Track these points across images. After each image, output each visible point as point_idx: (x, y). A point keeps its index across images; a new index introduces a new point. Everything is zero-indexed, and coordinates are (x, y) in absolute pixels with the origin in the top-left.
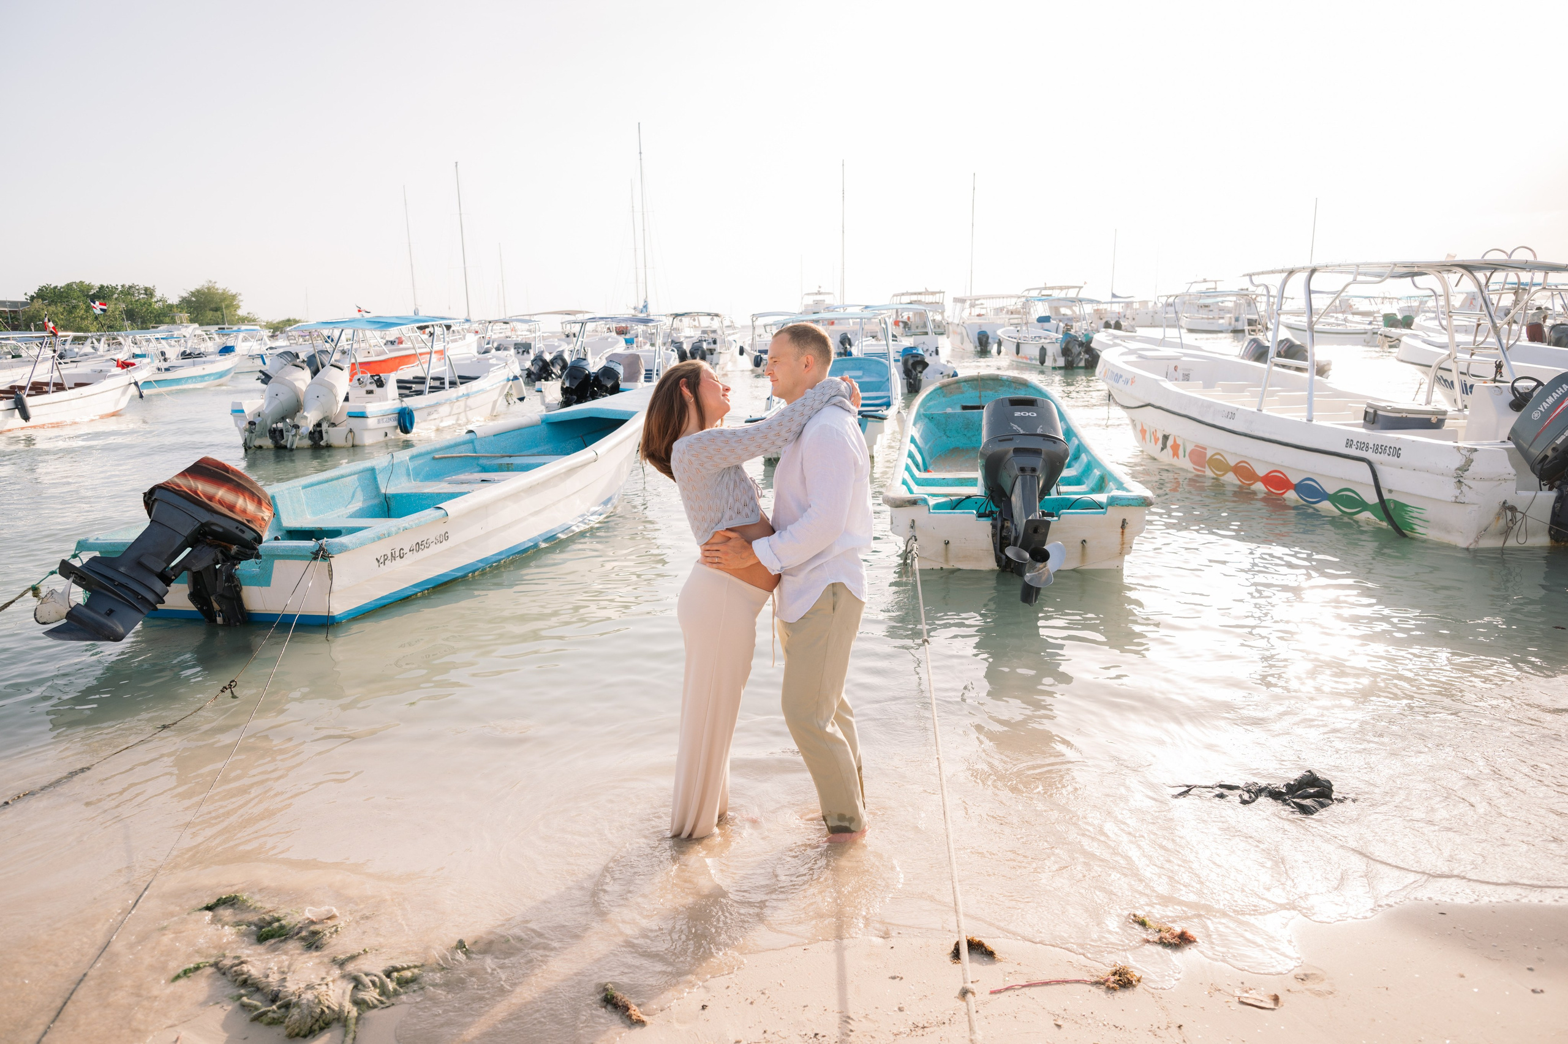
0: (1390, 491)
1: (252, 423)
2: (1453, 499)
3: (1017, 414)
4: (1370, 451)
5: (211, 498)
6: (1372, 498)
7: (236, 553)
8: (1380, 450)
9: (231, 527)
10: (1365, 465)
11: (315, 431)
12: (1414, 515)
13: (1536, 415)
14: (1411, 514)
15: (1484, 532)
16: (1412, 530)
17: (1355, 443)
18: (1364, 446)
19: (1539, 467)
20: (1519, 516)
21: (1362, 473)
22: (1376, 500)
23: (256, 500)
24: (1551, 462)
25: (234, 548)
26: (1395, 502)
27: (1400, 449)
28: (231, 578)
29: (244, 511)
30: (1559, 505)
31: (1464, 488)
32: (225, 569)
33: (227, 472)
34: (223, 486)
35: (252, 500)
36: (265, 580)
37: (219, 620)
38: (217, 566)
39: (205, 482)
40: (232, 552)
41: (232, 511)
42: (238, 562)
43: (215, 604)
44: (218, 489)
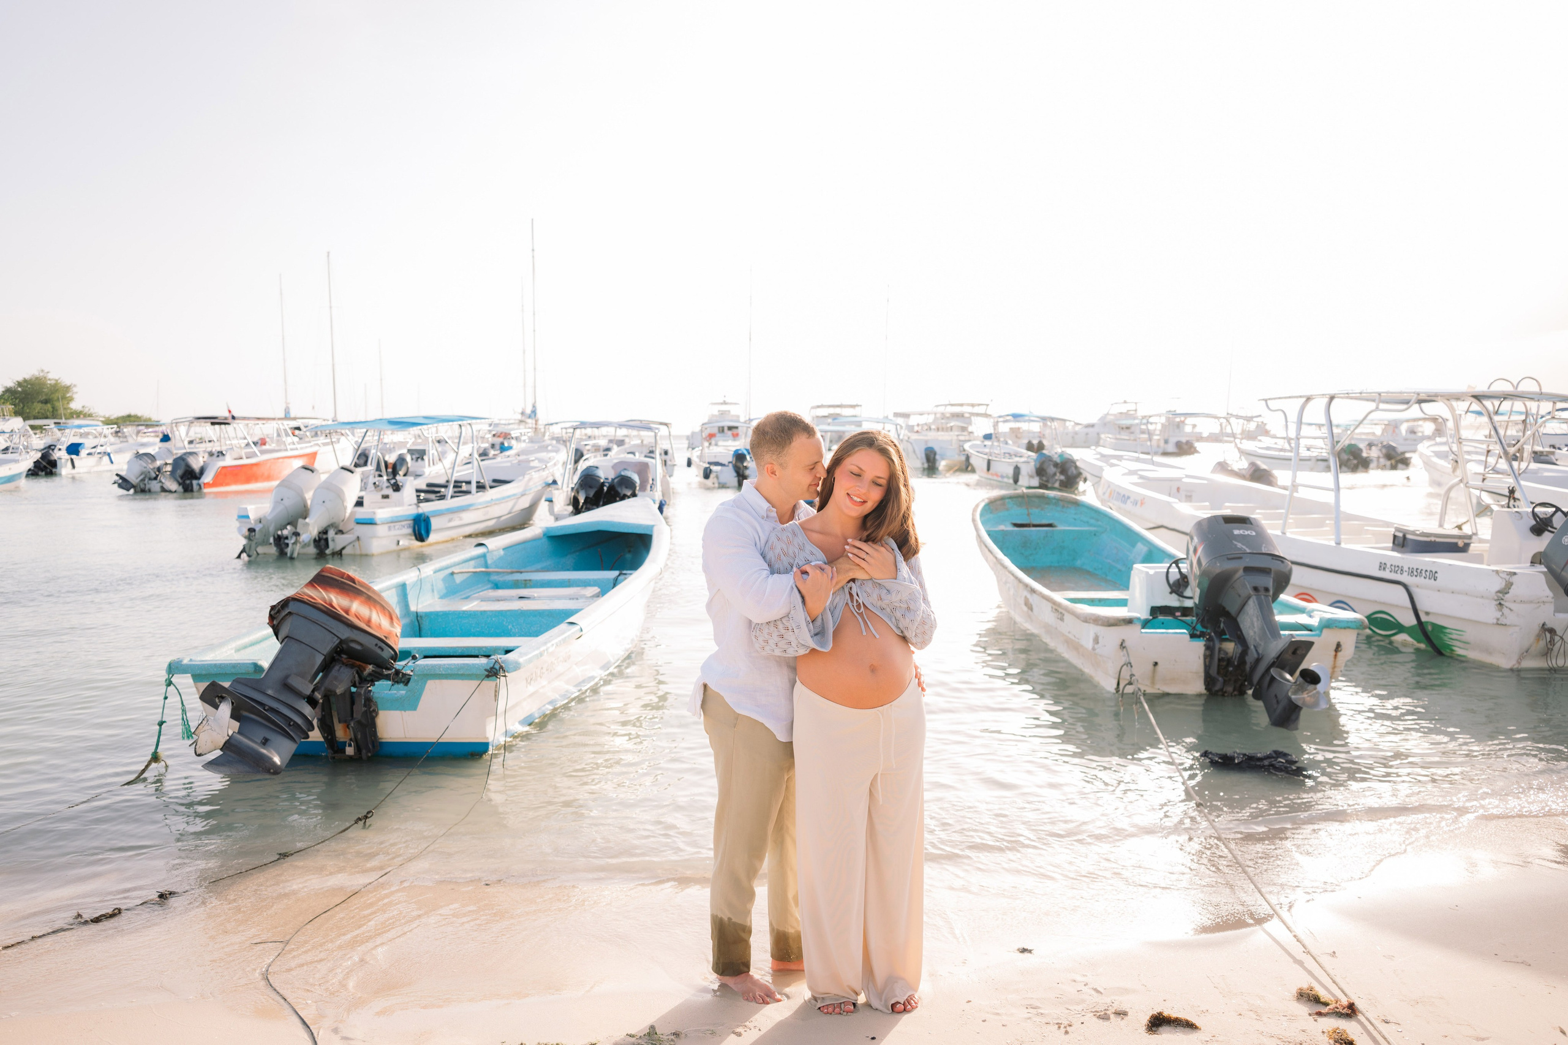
0: (1427, 614)
2: (1495, 621)
4: (1405, 573)
5: (347, 612)
6: (1408, 619)
7: (370, 674)
8: (1414, 574)
9: (370, 643)
10: (1399, 588)
11: (320, 539)
12: (1454, 637)
14: (1450, 636)
15: (1525, 653)
16: (1453, 651)
17: (1388, 566)
18: (1398, 569)
20: (1557, 638)
21: (1398, 594)
22: (1414, 621)
23: (387, 614)
25: (370, 668)
27: (1437, 572)
28: (369, 700)
29: (380, 626)
31: (1505, 611)
32: (362, 692)
33: (354, 583)
34: (355, 598)
35: (385, 614)
36: (411, 703)
37: (350, 751)
38: (353, 690)
39: (337, 593)
40: (366, 673)
41: (369, 626)
42: (372, 682)
43: (341, 733)
44: (352, 601)
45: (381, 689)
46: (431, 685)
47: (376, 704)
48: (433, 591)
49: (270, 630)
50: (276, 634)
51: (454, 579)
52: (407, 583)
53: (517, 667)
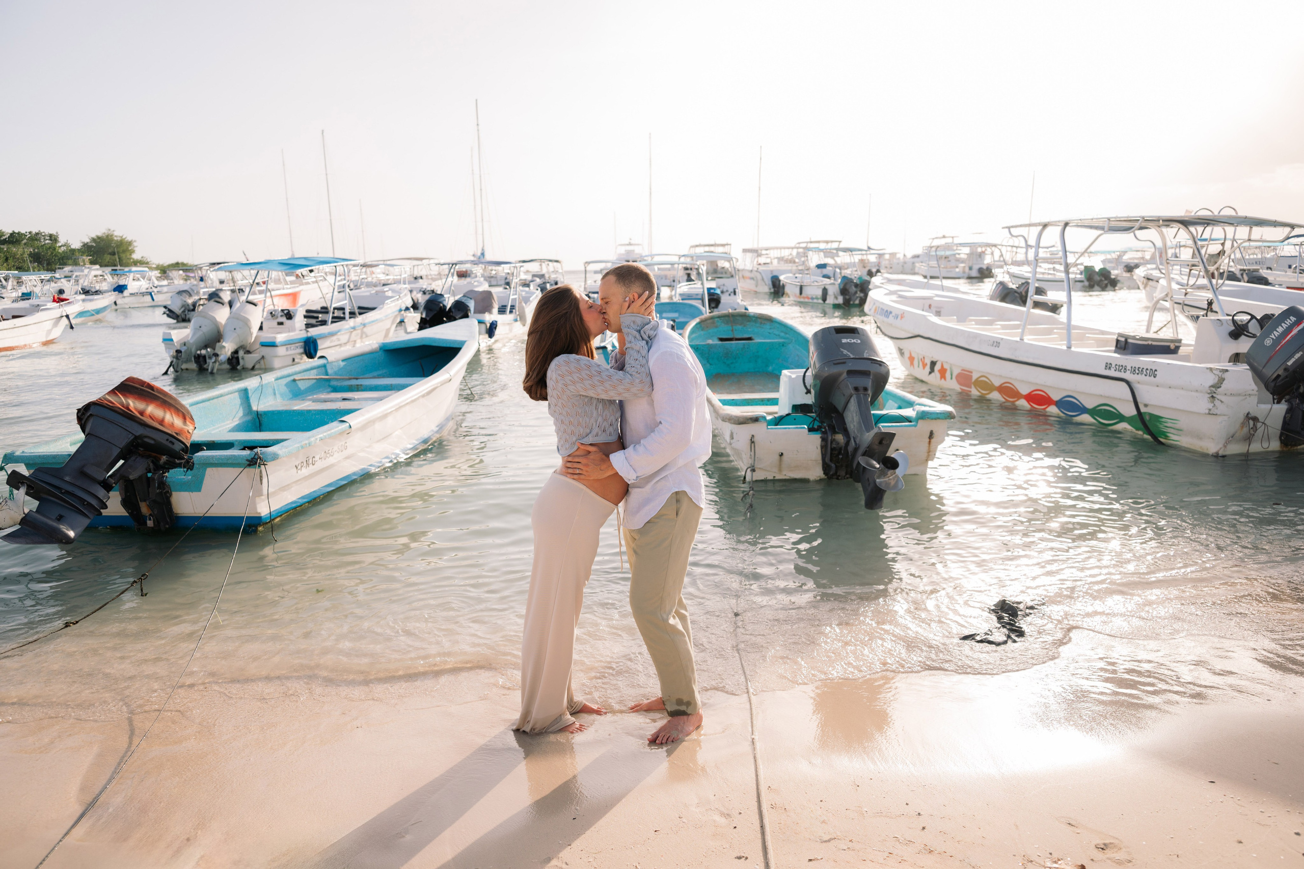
0: (1146, 406)
1: (178, 352)
2: (1207, 411)
3: (844, 341)
4: (1128, 372)
5: (142, 413)
6: (1129, 410)
7: (165, 463)
8: (1137, 371)
9: (162, 439)
10: (1124, 384)
11: (233, 357)
12: (1168, 425)
13: (1268, 342)
14: (1166, 424)
15: (1230, 440)
16: (1166, 437)
17: (1113, 366)
18: (1123, 368)
19: (1273, 384)
20: (1259, 425)
21: (1122, 390)
22: (1134, 412)
23: (181, 414)
24: (1282, 380)
25: (164, 458)
26: (1151, 415)
27: (1156, 370)
28: (163, 484)
29: (172, 425)
30: (1288, 415)
31: (1217, 402)
32: (156, 477)
33: (153, 390)
34: (151, 402)
35: (178, 415)
36: (196, 486)
37: (150, 523)
38: (149, 475)
39: (136, 399)
40: (162, 462)
41: (162, 425)
42: (168, 470)
43: (144, 509)
44: (147, 405)
45: (175, 475)
46: (210, 471)
47: (169, 487)
48: (275, 394)
49: (78, 427)
50: (84, 431)
51: (297, 385)
52: (249, 388)
53: (275, 457)
